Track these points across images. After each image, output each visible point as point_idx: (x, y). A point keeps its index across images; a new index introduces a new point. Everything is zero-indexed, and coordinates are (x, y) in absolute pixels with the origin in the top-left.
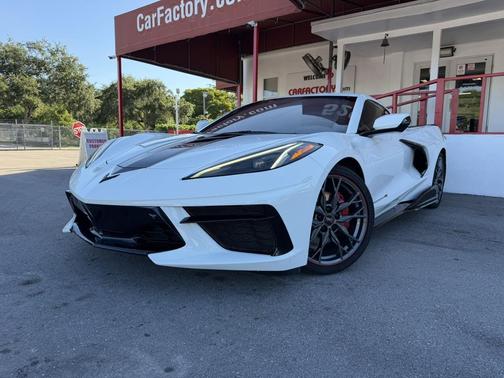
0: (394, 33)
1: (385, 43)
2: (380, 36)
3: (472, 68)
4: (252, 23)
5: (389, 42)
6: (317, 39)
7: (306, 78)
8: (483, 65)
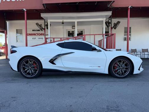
0: (65, 21)
1: (63, 23)
2: (61, 21)
3: (80, 32)
4: (24, 9)
5: (64, 23)
6: (42, 18)
7: (33, 30)
8: (82, 32)
